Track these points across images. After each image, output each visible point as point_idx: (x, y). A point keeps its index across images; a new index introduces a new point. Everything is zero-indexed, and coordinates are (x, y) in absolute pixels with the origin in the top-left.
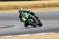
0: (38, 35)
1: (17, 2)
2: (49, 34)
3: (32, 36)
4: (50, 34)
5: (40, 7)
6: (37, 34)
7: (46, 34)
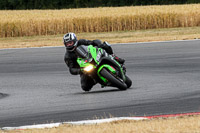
0: (88, 126)
1: (15, 11)
2: (126, 121)
3: (69, 129)
4: (129, 121)
5: (95, 31)
6: (86, 122)
7: (116, 122)
